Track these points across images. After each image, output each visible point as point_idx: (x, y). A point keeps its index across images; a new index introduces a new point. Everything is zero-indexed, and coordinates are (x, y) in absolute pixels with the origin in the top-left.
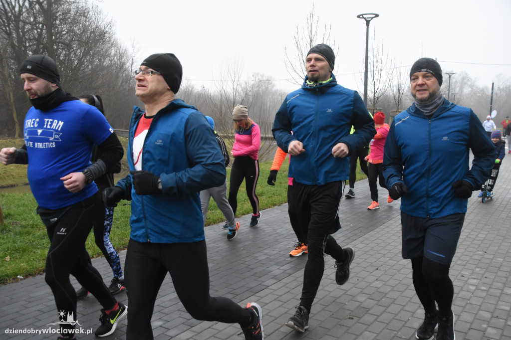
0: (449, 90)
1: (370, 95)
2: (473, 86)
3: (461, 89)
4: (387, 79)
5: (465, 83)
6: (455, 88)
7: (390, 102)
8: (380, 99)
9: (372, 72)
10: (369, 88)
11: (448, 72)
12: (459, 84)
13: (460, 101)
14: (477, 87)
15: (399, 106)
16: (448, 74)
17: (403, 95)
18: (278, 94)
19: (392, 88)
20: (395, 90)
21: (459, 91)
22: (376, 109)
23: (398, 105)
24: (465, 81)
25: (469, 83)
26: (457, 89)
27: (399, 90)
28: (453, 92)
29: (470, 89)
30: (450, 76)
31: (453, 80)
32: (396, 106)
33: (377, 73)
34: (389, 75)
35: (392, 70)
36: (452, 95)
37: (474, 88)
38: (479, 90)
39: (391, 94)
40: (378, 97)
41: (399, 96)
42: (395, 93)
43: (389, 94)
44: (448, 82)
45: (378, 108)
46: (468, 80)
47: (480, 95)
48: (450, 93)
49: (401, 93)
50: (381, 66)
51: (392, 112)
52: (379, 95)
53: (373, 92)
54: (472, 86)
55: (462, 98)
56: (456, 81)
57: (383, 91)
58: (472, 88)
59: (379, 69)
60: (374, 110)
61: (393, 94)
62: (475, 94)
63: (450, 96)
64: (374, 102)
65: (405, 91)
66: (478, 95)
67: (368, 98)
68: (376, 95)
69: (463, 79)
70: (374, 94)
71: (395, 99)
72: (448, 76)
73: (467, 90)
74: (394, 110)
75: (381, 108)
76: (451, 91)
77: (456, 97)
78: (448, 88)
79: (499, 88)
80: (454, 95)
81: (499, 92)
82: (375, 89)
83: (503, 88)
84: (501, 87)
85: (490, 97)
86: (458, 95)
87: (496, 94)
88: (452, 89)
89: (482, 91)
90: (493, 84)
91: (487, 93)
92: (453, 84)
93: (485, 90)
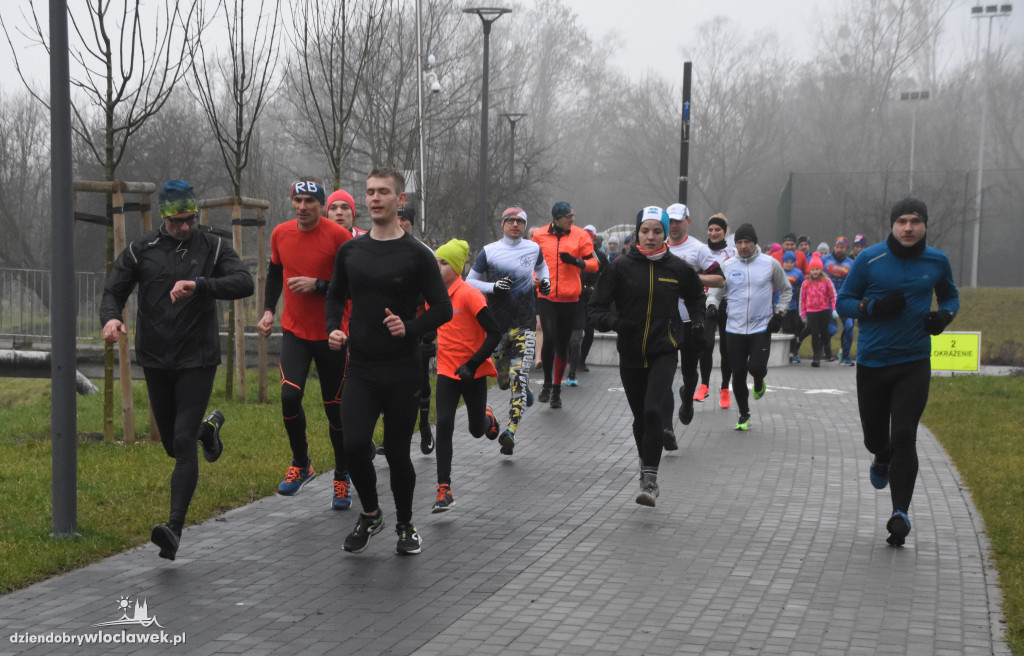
0: (485, 95)
1: (87, 108)
2: (599, 76)
3: (544, 90)
5: (562, 63)
6: (513, 86)
7: (198, 153)
8: (141, 134)
10: (75, 71)
12: (530, 67)
13: (538, 153)
14: (614, 85)
15: (244, 174)
16: (477, 11)
17: (263, 116)
19: (201, 77)
20: (220, 90)
21: (532, 98)
22: (124, 189)
23: (239, 170)
24: (561, 49)
25: (578, 61)
26: (526, 91)
27: (238, 84)
28: (505, 107)
29: (585, 92)
30: (487, 25)
32: (226, 173)
36: (500, 123)
37: (605, 88)
38: (624, 99)
39: (199, 107)
40: (132, 124)
41: (240, 121)
42: (218, 102)
43: (193, 107)
44: (482, 47)
45: (132, 185)
46: (574, 46)
47: (632, 122)
48: (492, 113)
49: (253, 104)
51: (205, 207)
52: (137, 112)
53: (103, 92)
54: (592, 77)
55: (550, 138)
57: (155, 90)
58: (594, 90)
60: (110, 193)
61: (210, 108)
62: (609, 115)
63: (491, 125)
64: (110, 151)
65: (271, 96)
66: (622, 121)
68: (118, 109)
69: (551, 37)
70: (110, 107)
71: (219, 135)
72: (478, 25)
73: (568, 97)
74: (221, 195)
75: (149, 185)
76: (495, 98)
77: (517, 131)
78: (481, 82)
79: (715, 88)
80: (513, 124)
81: (714, 110)
82: (109, 78)
83: (733, 88)
84: (726, 85)
85: (678, 136)
86: (528, 122)
87: (705, 120)
88: (501, 90)
89: (642, 101)
90: (688, 67)
91: (661, 112)
92: (505, 63)
93: (654, 98)
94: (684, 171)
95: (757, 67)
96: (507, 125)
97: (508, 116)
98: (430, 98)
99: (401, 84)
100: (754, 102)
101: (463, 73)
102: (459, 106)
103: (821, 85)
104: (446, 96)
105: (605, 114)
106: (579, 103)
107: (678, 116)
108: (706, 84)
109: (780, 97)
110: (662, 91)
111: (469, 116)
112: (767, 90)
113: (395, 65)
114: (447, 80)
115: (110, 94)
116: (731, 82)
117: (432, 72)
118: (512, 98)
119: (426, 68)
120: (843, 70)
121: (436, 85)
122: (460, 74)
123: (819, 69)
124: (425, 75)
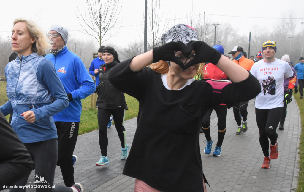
3: (226, 37)
4: (163, 29)
5: (229, 33)
6: (220, 37)
9: (151, 24)
11: (215, 24)
12: (223, 34)
14: (238, 36)
16: (214, 25)
18: (73, 43)
21: (224, 39)
24: (229, 31)
25: (232, 32)
26: (223, 38)
29: (233, 38)
30: (216, 27)
31: (219, 30)
33: (155, 24)
34: (166, 26)
35: (168, 22)
36: (218, 43)
37: (236, 37)
38: (240, 39)
44: (215, 31)
46: (231, 30)
47: (241, 42)
48: (217, 41)
50: (159, 19)
52: (158, 43)
54: (234, 35)
56: (221, 31)
59: (157, 21)
66: (239, 42)
67: (148, 44)
69: (227, 29)
70: (154, 42)
72: (214, 27)
73: (230, 39)
76: (218, 39)
78: (214, 37)
79: (255, 37)
80: (220, 43)
81: (255, 40)
82: (154, 38)
83: (259, 37)
84: (257, 36)
85: (248, 44)
86: (223, 43)
87: (254, 42)
88: (219, 37)
89: (243, 39)
90: (250, 33)
91: (246, 41)
92: (219, 33)
93: (245, 38)
94: (249, 50)
95: (263, 33)
96: (219, 43)
97: (219, 41)
98: (206, 39)
99: (201, 37)
100: (262, 39)
101: (212, 35)
102: (211, 40)
103: (274, 36)
104: (209, 38)
105: (236, 41)
106: (232, 39)
107: (249, 41)
108: (254, 36)
109: (267, 38)
110: (246, 37)
111: (213, 42)
112: (265, 37)
113: (200, 34)
114: (209, 36)
115: (153, 40)
116: (258, 36)
117: (207, 35)
118: (220, 39)
119: (206, 34)
120: (278, 33)
121: (207, 37)
122: (211, 35)
123: (274, 33)
124: (205, 35)
